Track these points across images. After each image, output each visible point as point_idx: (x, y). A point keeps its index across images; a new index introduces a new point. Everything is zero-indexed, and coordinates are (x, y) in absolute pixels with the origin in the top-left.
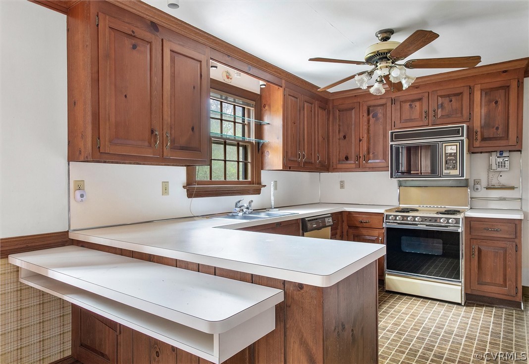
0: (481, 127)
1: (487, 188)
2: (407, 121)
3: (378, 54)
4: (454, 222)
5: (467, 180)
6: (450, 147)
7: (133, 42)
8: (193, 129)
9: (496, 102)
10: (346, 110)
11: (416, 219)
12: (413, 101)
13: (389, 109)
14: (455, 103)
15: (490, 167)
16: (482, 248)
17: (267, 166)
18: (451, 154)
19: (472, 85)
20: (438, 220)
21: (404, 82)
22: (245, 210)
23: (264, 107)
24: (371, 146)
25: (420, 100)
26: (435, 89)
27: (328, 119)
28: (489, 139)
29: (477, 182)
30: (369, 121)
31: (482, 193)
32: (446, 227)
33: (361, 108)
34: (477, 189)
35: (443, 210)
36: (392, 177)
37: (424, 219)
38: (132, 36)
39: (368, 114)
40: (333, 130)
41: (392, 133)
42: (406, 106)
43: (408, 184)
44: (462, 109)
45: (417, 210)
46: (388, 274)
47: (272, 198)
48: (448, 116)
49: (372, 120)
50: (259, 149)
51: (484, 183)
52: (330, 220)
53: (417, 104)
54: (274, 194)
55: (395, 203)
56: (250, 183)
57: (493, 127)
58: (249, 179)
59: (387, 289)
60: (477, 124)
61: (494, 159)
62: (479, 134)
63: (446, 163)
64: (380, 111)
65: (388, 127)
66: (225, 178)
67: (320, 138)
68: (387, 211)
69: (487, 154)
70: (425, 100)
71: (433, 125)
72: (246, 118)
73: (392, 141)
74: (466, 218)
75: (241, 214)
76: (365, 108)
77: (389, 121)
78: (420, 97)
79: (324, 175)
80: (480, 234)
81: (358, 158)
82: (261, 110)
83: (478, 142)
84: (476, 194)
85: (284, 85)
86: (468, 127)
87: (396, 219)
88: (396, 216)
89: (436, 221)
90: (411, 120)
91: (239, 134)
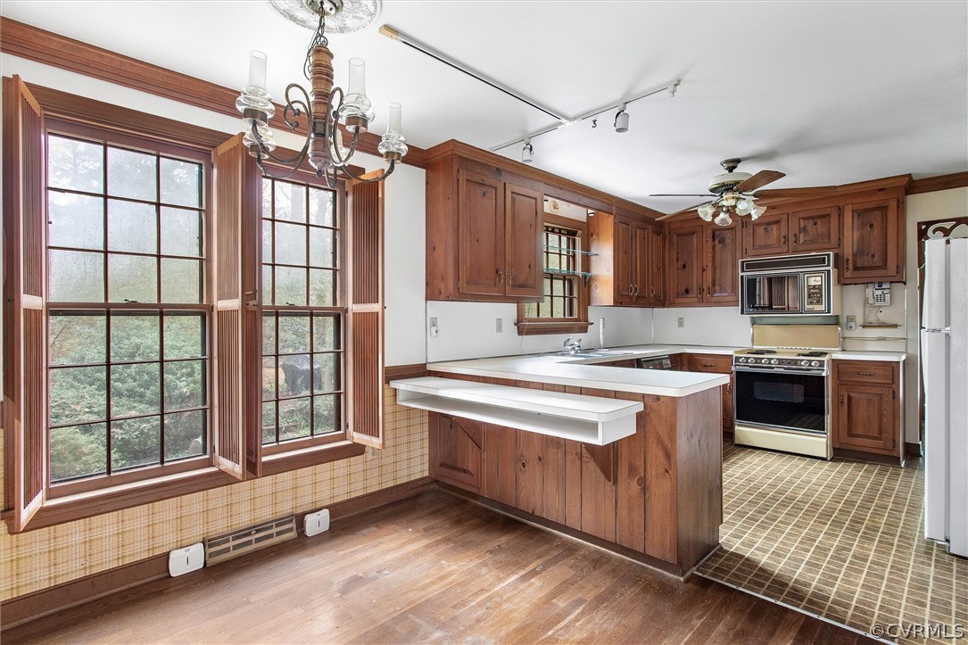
0: (853, 255)
1: (864, 327)
2: (761, 247)
3: (723, 185)
4: (818, 364)
5: (837, 317)
6: (813, 279)
7: (483, 190)
8: (530, 266)
9: (871, 226)
10: (686, 235)
11: (772, 362)
12: (769, 224)
13: (739, 233)
14: (821, 227)
15: (866, 301)
16: (852, 395)
17: (595, 302)
18: (814, 287)
19: (841, 205)
20: (799, 363)
21: (753, 213)
22: (576, 348)
23: (592, 236)
24: (718, 276)
25: (777, 222)
26: (796, 210)
27: (664, 246)
28: (864, 268)
29: (851, 319)
30: (714, 247)
31: (858, 332)
32: (809, 370)
33: (704, 232)
34: (851, 327)
35: (807, 352)
36: (742, 313)
37: (781, 361)
38: (482, 184)
39: (714, 240)
40: (670, 258)
41: (743, 262)
42: (761, 230)
43: (764, 321)
44: (829, 234)
45: (774, 352)
46: (739, 425)
47: (601, 337)
48: (812, 242)
49: (718, 247)
50: (587, 283)
51: (860, 320)
52: (669, 362)
53: (774, 227)
54: (603, 332)
55: (748, 345)
56: (576, 320)
57: (868, 255)
58: (575, 316)
59: (736, 442)
60: (848, 251)
61: (871, 291)
62: (851, 262)
63: (809, 297)
64: (728, 235)
65: (739, 255)
66: (552, 316)
67: (655, 269)
68: (736, 352)
69: (863, 285)
70: (784, 223)
71: (794, 252)
72: (571, 250)
73: (743, 271)
74: (834, 360)
75: (573, 353)
76: (710, 232)
77: (739, 247)
78: (777, 219)
79: (658, 311)
80: (850, 379)
81: (701, 290)
82: (588, 239)
83: (849, 271)
84: (848, 334)
85: (614, 212)
86: (836, 256)
87: (747, 362)
88: (747, 358)
89: (796, 364)
90: (767, 246)
91: (564, 268)
